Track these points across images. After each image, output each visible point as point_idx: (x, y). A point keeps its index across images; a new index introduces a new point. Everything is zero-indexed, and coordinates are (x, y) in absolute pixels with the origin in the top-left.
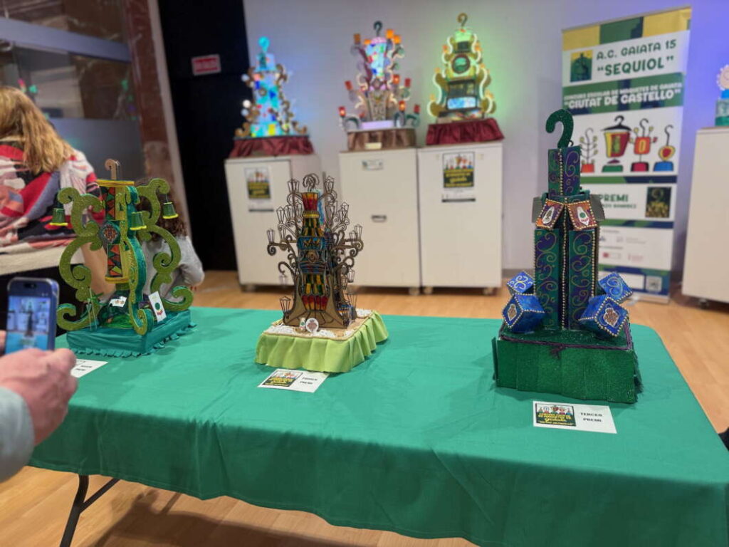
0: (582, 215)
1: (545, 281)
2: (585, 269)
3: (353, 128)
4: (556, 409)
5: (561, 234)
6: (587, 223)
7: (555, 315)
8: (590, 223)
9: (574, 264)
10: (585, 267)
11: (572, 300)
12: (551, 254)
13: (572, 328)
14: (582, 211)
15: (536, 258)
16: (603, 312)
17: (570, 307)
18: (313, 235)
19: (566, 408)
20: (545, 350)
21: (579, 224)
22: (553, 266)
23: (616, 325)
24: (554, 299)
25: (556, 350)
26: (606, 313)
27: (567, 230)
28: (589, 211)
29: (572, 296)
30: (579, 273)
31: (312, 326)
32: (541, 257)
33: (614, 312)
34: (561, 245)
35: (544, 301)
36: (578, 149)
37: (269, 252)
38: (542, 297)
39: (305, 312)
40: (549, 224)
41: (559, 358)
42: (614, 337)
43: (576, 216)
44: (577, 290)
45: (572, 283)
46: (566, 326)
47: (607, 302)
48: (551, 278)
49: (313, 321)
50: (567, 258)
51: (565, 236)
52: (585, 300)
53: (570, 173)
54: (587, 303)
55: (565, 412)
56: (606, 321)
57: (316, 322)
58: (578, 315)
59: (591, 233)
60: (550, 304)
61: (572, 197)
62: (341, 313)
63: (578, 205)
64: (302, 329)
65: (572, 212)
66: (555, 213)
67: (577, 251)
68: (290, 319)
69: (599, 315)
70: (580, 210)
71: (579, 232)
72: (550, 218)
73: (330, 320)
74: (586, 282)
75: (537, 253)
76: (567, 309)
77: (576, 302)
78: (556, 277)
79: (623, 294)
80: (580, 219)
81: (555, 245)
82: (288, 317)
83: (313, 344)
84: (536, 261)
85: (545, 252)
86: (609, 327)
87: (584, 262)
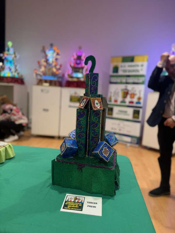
0: (97, 104)
1: (80, 133)
2: (97, 128)
3: (39, 77)
4: (76, 199)
5: (88, 112)
6: (99, 107)
7: (84, 149)
8: (100, 108)
9: (92, 125)
10: (97, 127)
11: (91, 142)
12: (83, 121)
13: (90, 156)
14: (97, 102)
15: (77, 122)
16: (102, 149)
17: (90, 146)
19: (81, 198)
20: (76, 166)
21: (95, 107)
22: (84, 126)
23: (108, 156)
24: (83, 142)
25: (80, 167)
26: (104, 150)
27: (90, 110)
28: (100, 102)
29: (91, 140)
30: (94, 130)
32: (79, 122)
33: (107, 149)
34: (87, 117)
35: (79, 142)
36: (97, 74)
38: (79, 140)
40: (83, 106)
41: (82, 171)
42: (107, 162)
43: (94, 104)
44: (93, 138)
45: (91, 135)
46: (88, 155)
47: (104, 145)
48: (83, 132)
50: (90, 123)
51: (89, 113)
52: (96, 143)
53: (94, 85)
54: (97, 144)
55: (80, 201)
56: (103, 154)
58: (93, 150)
59: (100, 112)
60: (82, 144)
61: (93, 95)
63: (96, 99)
65: (93, 102)
66: (86, 102)
67: (94, 120)
69: (100, 150)
70: (96, 101)
71: (94, 111)
72: (84, 104)
74: (97, 135)
75: (77, 119)
76: (89, 147)
77: (93, 144)
78: (85, 131)
79: (115, 142)
80: (96, 105)
81: (85, 116)
84: (77, 123)
85: (81, 119)
86: (104, 157)
87: (97, 125)
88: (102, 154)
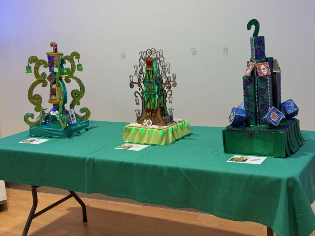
0: (264, 69)
1: (249, 101)
2: (266, 95)
6: (266, 73)
7: (254, 118)
8: (267, 73)
9: (260, 92)
10: (265, 94)
11: (261, 111)
12: (250, 88)
13: (262, 125)
14: (264, 67)
15: (244, 90)
16: (270, 114)
17: (260, 114)
18: (151, 78)
21: (261, 73)
22: (252, 94)
24: (253, 110)
26: (272, 115)
27: (257, 76)
28: (267, 67)
29: (261, 108)
30: (263, 97)
31: (149, 123)
32: (246, 90)
33: (276, 114)
34: (255, 84)
35: (249, 111)
36: (263, 37)
37: (131, 87)
38: (248, 109)
39: (147, 117)
40: (248, 73)
41: (252, 137)
43: (260, 69)
44: (262, 105)
45: (261, 102)
46: (260, 124)
47: (272, 110)
48: (251, 100)
49: (149, 121)
50: (258, 90)
51: (256, 79)
52: (266, 110)
53: (259, 49)
56: (272, 119)
57: (151, 121)
59: (266, 77)
60: (251, 113)
61: (259, 60)
62: (164, 118)
63: (262, 64)
64: (144, 125)
65: (258, 68)
66: (251, 68)
67: (262, 86)
68: (140, 120)
70: (263, 67)
71: (261, 77)
72: (250, 70)
73: (158, 121)
74: (266, 102)
75: (245, 88)
77: (263, 112)
78: (253, 99)
79: (293, 110)
80: (262, 71)
81: (252, 84)
82: (139, 120)
83: (147, 131)
84: (244, 91)
85: (248, 87)
86: (273, 121)
87: (265, 92)
88: (270, 119)
